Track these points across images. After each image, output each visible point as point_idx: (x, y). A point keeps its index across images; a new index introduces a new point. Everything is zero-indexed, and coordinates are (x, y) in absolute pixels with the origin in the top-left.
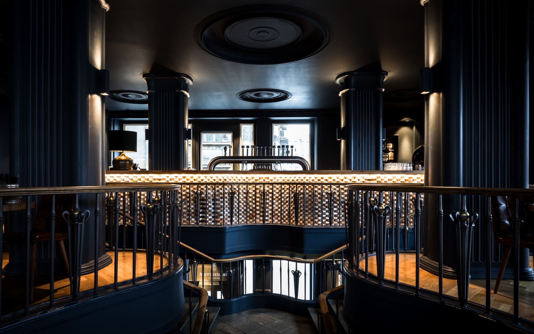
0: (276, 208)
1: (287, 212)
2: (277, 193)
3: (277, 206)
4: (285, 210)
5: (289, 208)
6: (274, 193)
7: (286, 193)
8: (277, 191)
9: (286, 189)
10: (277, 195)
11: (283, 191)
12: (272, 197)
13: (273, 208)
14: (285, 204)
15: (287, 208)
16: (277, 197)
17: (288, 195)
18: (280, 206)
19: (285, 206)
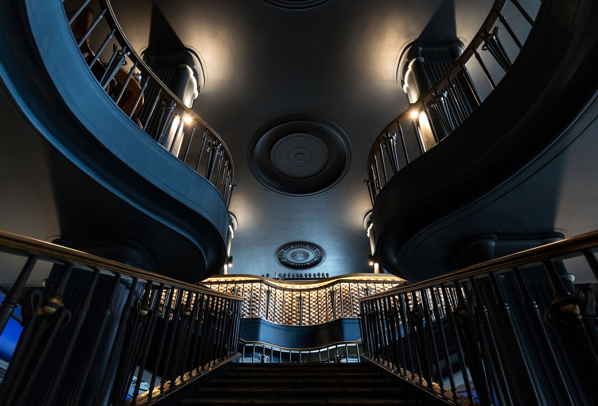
0: (314, 315)
1: (324, 318)
2: (314, 302)
3: (314, 313)
4: (322, 316)
5: (327, 314)
6: (311, 302)
7: (322, 301)
8: (314, 300)
9: (322, 297)
10: (314, 304)
11: (319, 299)
12: (309, 307)
13: (310, 316)
14: (322, 311)
15: (325, 314)
16: (314, 306)
17: (325, 302)
18: (317, 313)
19: (322, 312)
